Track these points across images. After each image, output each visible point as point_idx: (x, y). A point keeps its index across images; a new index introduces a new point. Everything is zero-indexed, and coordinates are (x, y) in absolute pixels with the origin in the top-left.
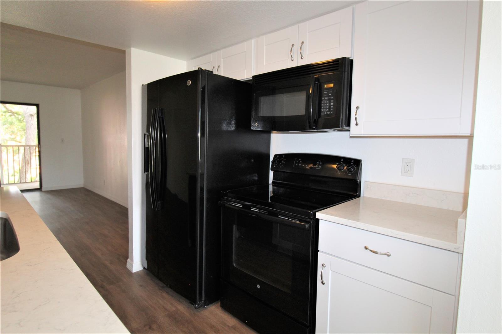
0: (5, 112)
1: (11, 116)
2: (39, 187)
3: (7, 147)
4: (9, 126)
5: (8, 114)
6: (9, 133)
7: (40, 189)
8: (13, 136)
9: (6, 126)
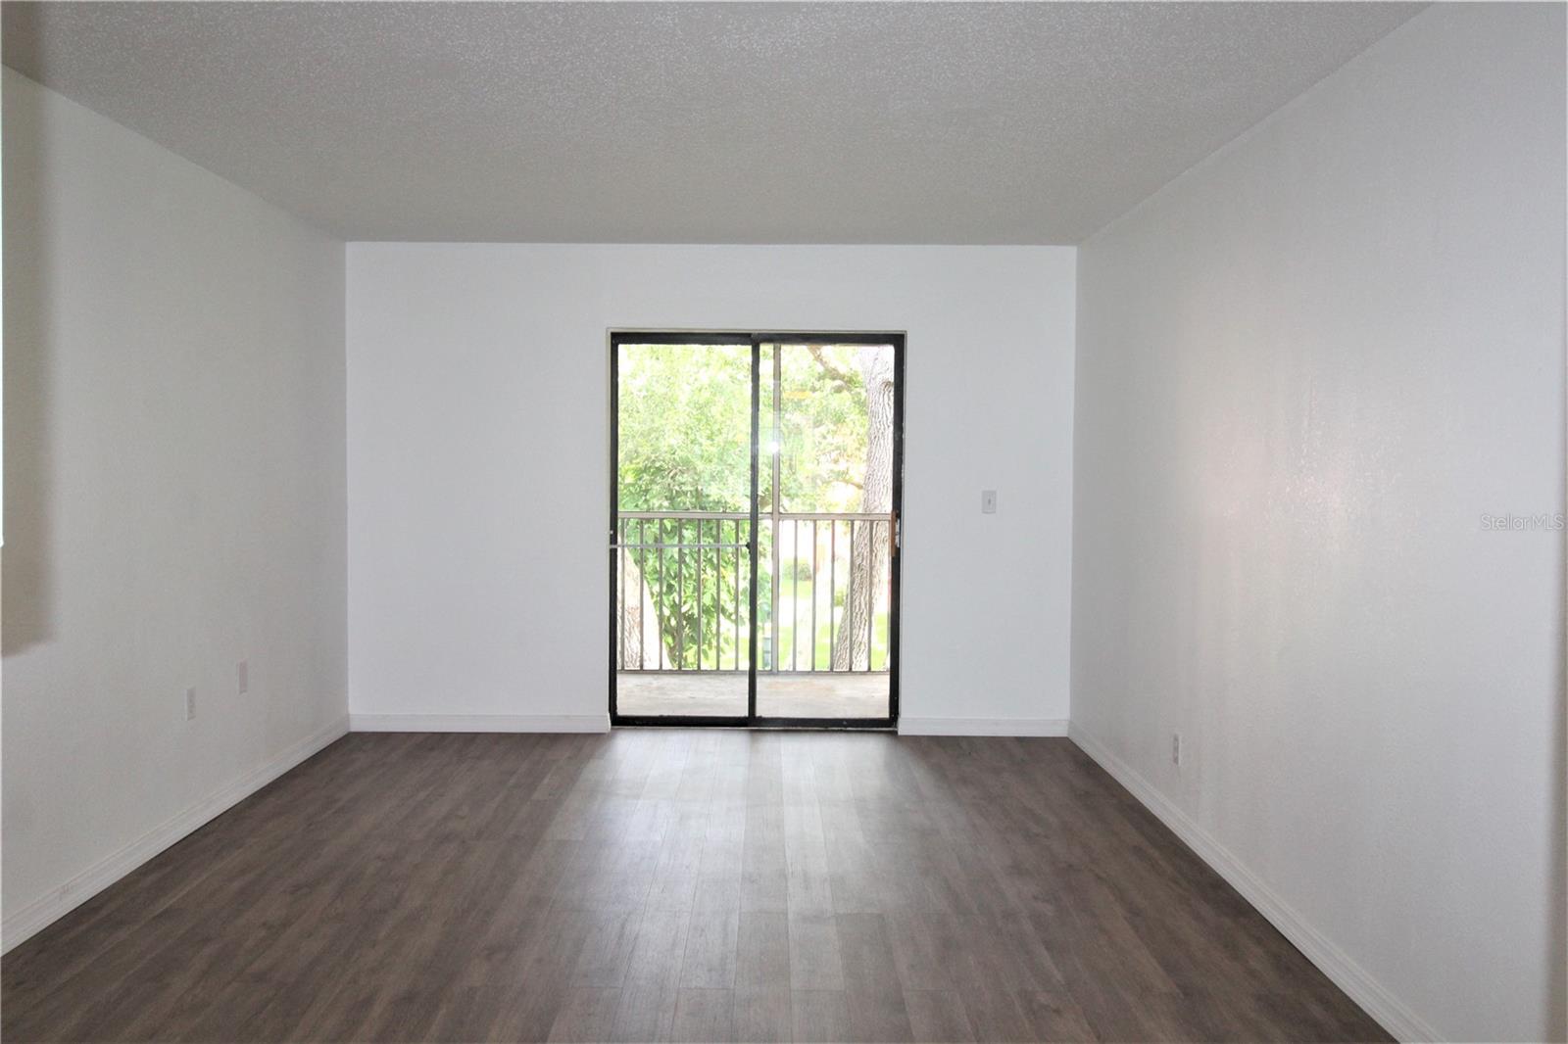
0: (821, 378)
1: (839, 390)
2: (885, 714)
3: (815, 521)
4: (832, 427)
5: (830, 384)
6: (830, 453)
7: (885, 726)
8: (842, 466)
9: (823, 429)
